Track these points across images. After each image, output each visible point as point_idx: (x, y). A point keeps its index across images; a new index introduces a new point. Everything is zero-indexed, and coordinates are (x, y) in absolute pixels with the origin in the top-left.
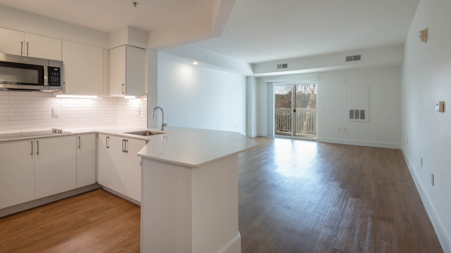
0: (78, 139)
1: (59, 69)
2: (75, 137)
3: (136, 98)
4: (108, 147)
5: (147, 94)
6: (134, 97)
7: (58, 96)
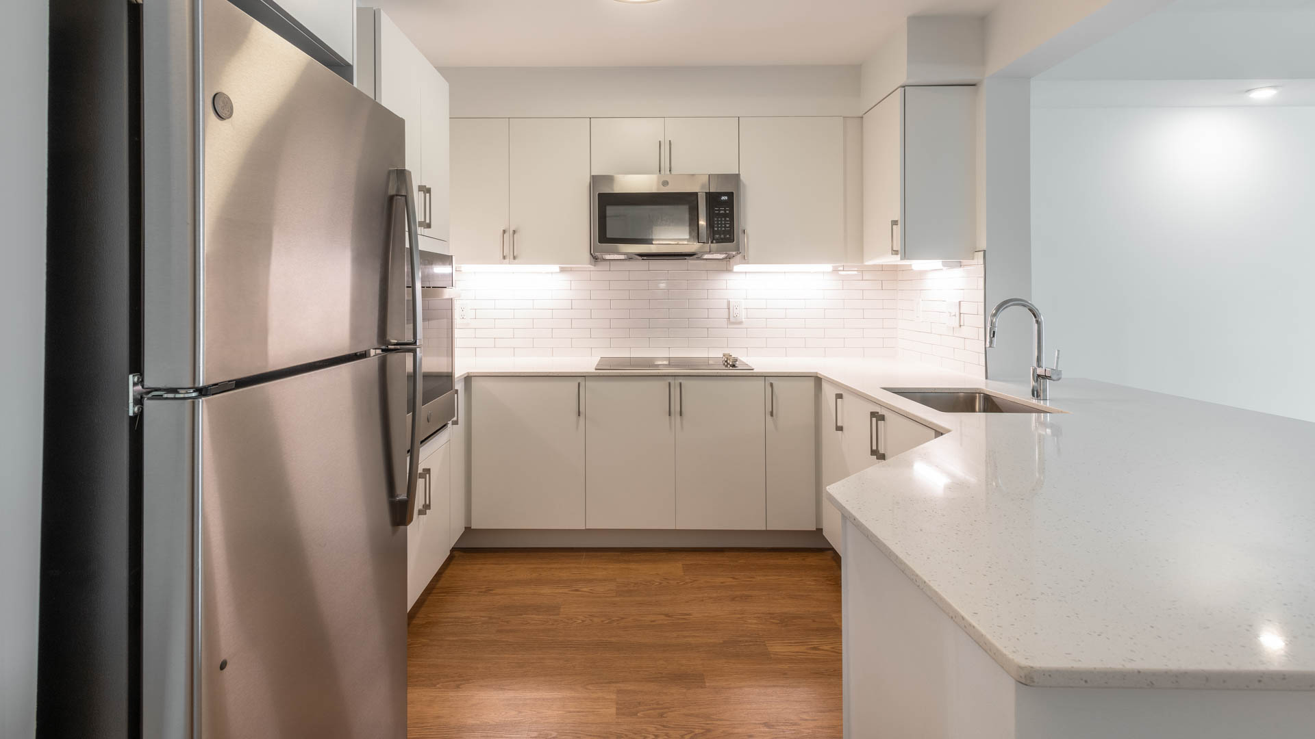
0: (769, 389)
1: (730, 195)
2: (760, 383)
3: (944, 266)
4: (840, 429)
5: (985, 251)
6: (937, 264)
7: (737, 268)
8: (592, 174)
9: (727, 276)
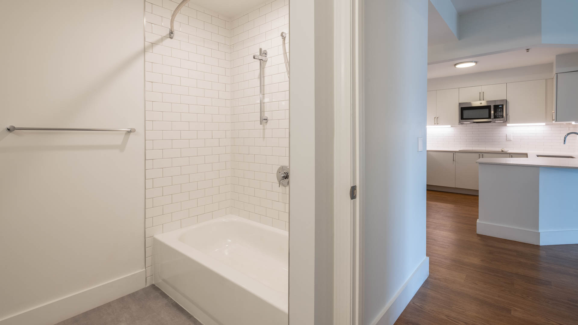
1: (502, 105)
2: (508, 155)
7: (508, 125)
8: (460, 102)
9: (505, 127)
